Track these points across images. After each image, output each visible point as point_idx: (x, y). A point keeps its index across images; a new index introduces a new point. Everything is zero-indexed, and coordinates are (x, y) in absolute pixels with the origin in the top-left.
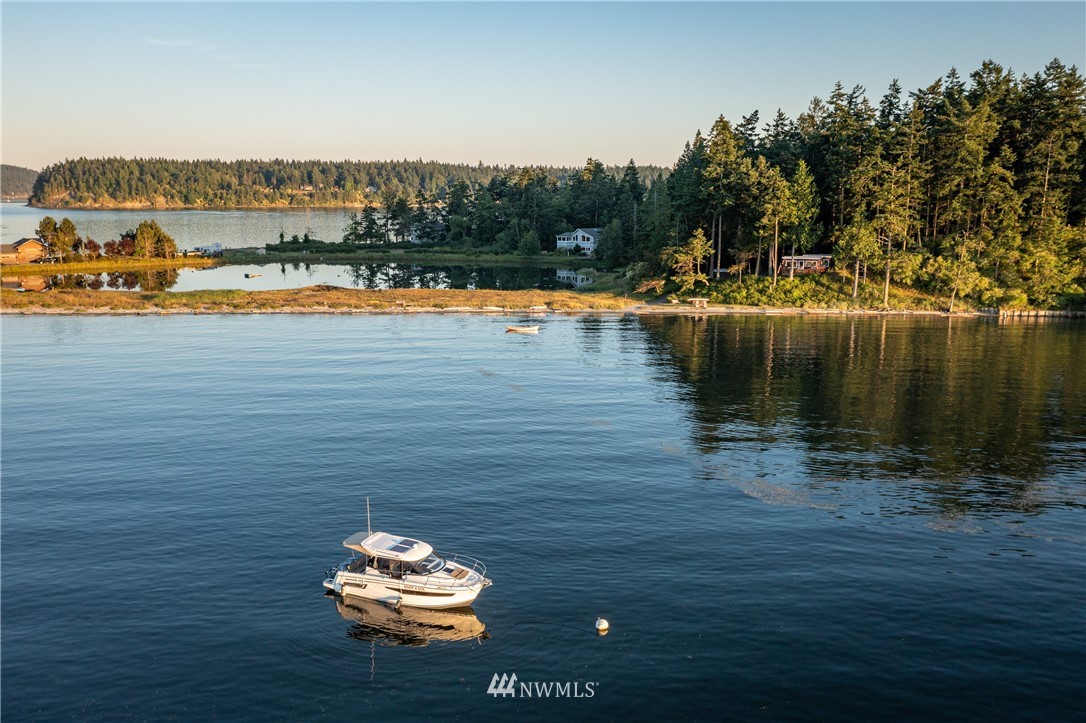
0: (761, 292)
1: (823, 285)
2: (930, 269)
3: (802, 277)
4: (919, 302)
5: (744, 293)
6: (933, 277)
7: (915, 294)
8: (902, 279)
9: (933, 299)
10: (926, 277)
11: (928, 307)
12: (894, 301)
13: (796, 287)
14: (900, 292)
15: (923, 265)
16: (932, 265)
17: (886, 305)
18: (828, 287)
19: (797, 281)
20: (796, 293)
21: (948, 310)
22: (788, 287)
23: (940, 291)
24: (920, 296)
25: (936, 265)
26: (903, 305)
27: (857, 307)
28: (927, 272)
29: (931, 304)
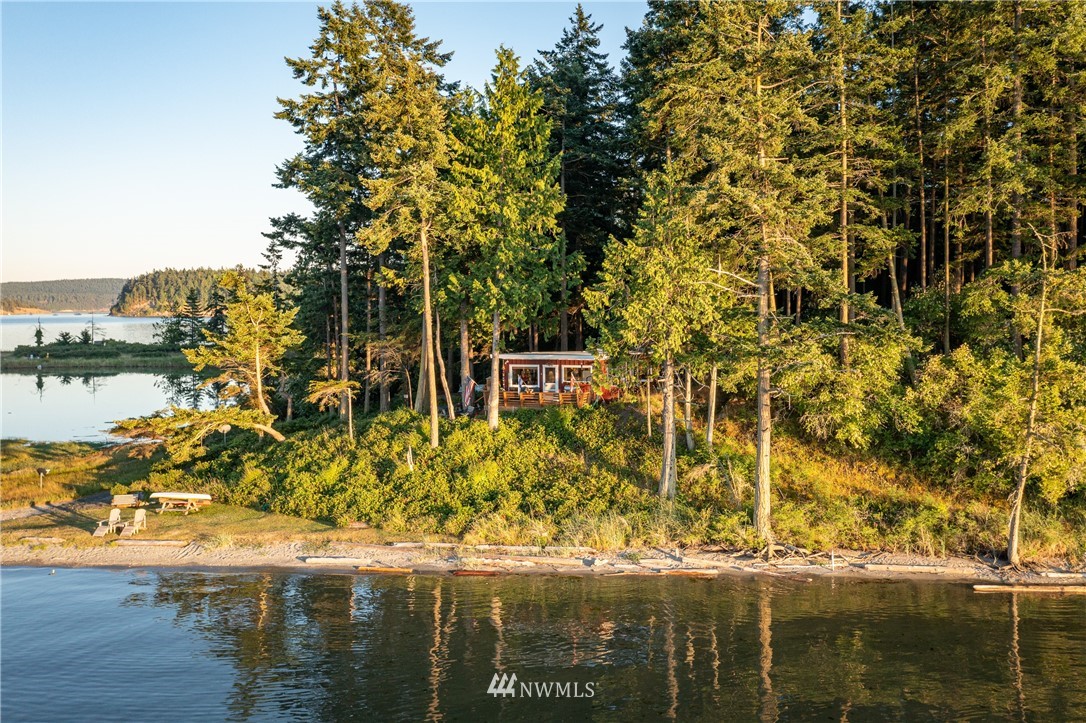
0: (384, 468)
1: (578, 446)
2: (932, 391)
3: (527, 416)
4: (888, 515)
5: (331, 475)
6: (939, 422)
7: (880, 480)
8: (834, 427)
9: (944, 508)
10: (912, 422)
11: (927, 540)
12: (797, 518)
13: (497, 453)
14: (826, 476)
15: (907, 377)
16: (938, 377)
17: (766, 532)
18: (596, 457)
19: (507, 434)
20: (484, 477)
21: (1004, 557)
22: (471, 450)
23: (971, 473)
24: (895, 492)
25: (952, 374)
26: (826, 534)
27: (660, 536)
28: (919, 402)
29: (937, 530)
